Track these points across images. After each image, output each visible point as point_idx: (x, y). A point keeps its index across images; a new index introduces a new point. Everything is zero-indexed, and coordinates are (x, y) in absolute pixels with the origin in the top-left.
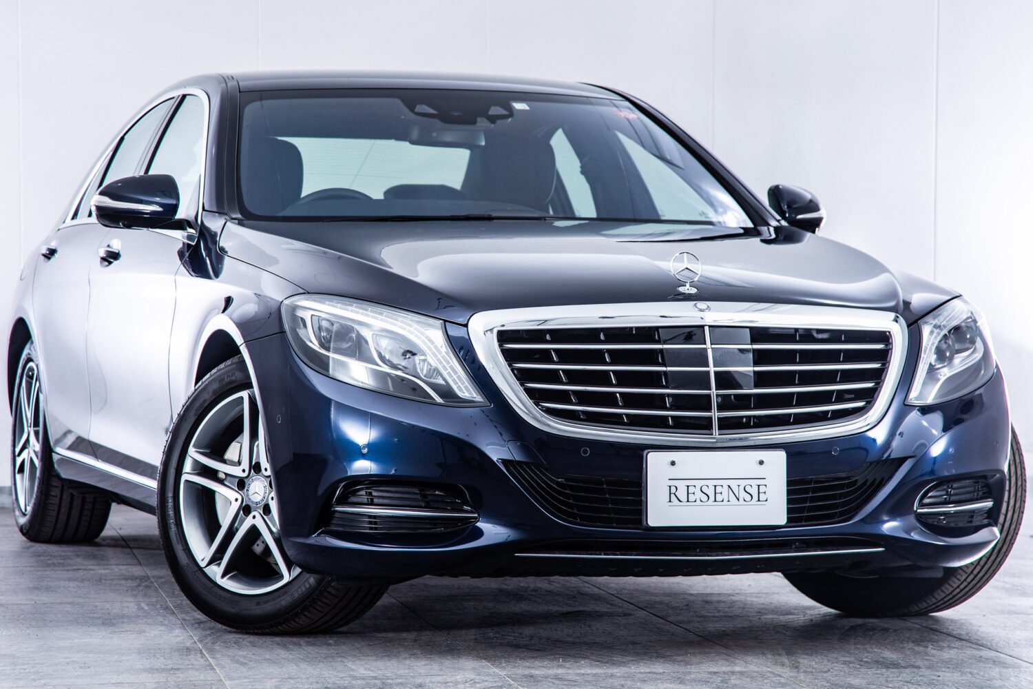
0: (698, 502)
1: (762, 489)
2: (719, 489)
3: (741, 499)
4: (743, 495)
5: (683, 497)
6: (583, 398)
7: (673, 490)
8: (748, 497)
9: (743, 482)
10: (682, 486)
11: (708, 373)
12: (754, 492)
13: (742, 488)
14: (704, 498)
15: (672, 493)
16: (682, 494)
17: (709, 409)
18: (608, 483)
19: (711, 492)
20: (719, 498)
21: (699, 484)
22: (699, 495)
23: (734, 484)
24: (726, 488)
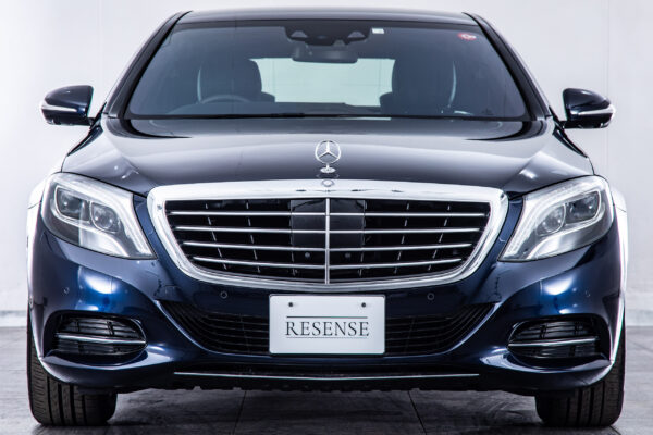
0: (311, 335)
1: (364, 326)
2: (328, 325)
3: (347, 333)
4: (348, 330)
5: (299, 331)
6: (227, 254)
7: (291, 325)
8: (352, 332)
9: (348, 321)
10: (298, 322)
11: (324, 235)
12: (358, 328)
13: (347, 325)
14: (316, 332)
15: (290, 328)
16: (298, 329)
17: (323, 263)
18: (244, 319)
19: (322, 327)
20: (328, 332)
21: (312, 321)
22: (312, 329)
23: (341, 322)
24: (334, 324)
